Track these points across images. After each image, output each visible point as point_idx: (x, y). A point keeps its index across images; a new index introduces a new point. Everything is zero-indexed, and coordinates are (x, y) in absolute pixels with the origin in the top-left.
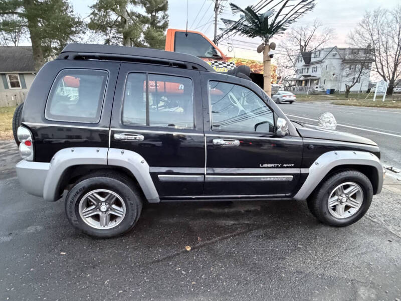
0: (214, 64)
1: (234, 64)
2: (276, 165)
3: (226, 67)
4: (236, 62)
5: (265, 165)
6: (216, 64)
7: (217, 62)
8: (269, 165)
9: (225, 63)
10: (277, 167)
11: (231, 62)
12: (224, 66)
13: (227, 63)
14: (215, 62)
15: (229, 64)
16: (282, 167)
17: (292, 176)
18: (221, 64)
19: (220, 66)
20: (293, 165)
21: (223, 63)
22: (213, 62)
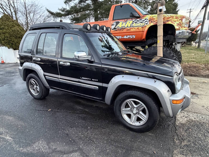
0: (134, 21)
1: (147, 20)
2: (88, 79)
3: (142, 22)
4: (149, 18)
5: (83, 78)
6: (135, 21)
7: (136, 20)
8: (85, 78)
9: (141, 20)
10: (89, 80)
11: (145, 18)
12: (140, 22)
13: (142, 20)
14: (135, 20)
15: (144, 20)
16: (91, 80)
17: (98, 87)
18: (139, 21)
19: (138, 22)
20: (97, 80)
21: (140, 20)
22: (134, 20)
